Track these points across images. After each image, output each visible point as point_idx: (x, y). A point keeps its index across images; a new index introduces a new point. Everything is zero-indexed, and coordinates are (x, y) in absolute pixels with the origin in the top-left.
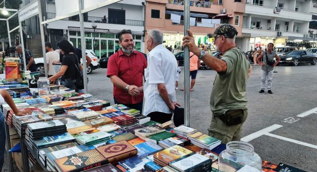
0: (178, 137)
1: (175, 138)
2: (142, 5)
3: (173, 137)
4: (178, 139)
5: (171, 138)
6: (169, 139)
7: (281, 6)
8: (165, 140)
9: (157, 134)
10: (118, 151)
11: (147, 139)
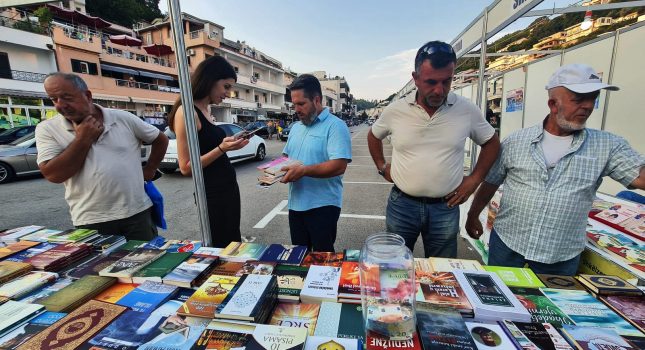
0: (195, 257)
1: (192, 261)
2: (47, 48)
3: (186, 260)
4: (198, 262)
5: (185, 263)
6: (180, 266)
7: (257, 75)
8: (176, 271)
9: (153, 262)
10: (82, 331)
11: (137, 280)
